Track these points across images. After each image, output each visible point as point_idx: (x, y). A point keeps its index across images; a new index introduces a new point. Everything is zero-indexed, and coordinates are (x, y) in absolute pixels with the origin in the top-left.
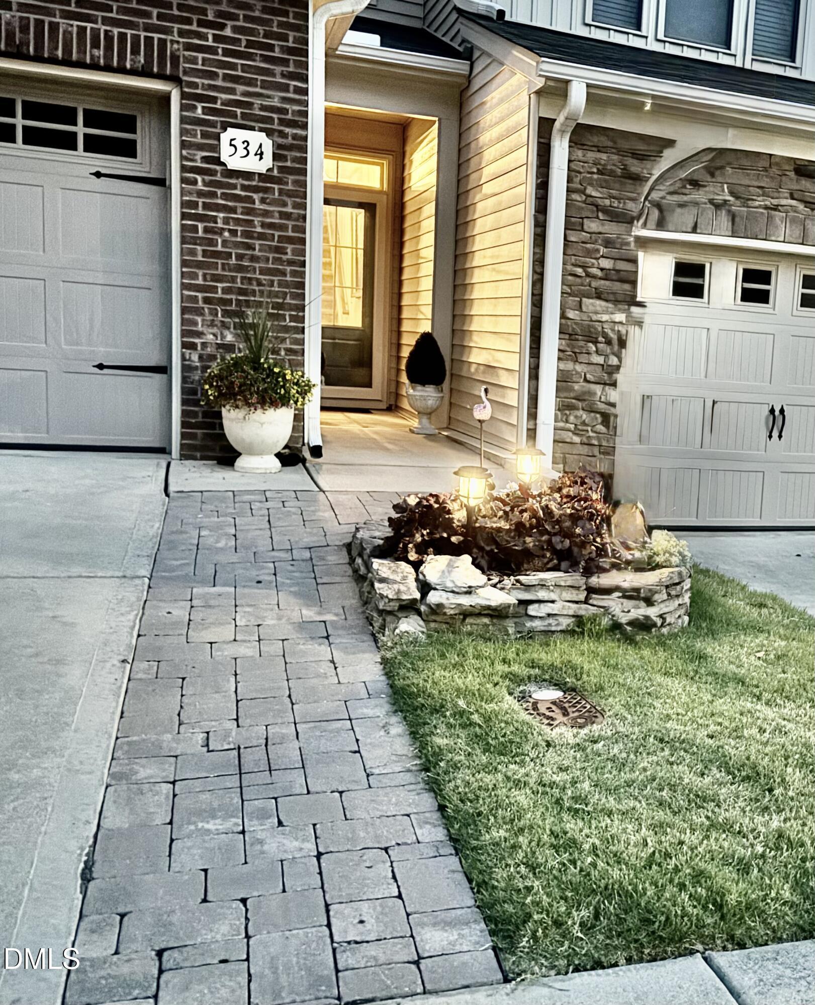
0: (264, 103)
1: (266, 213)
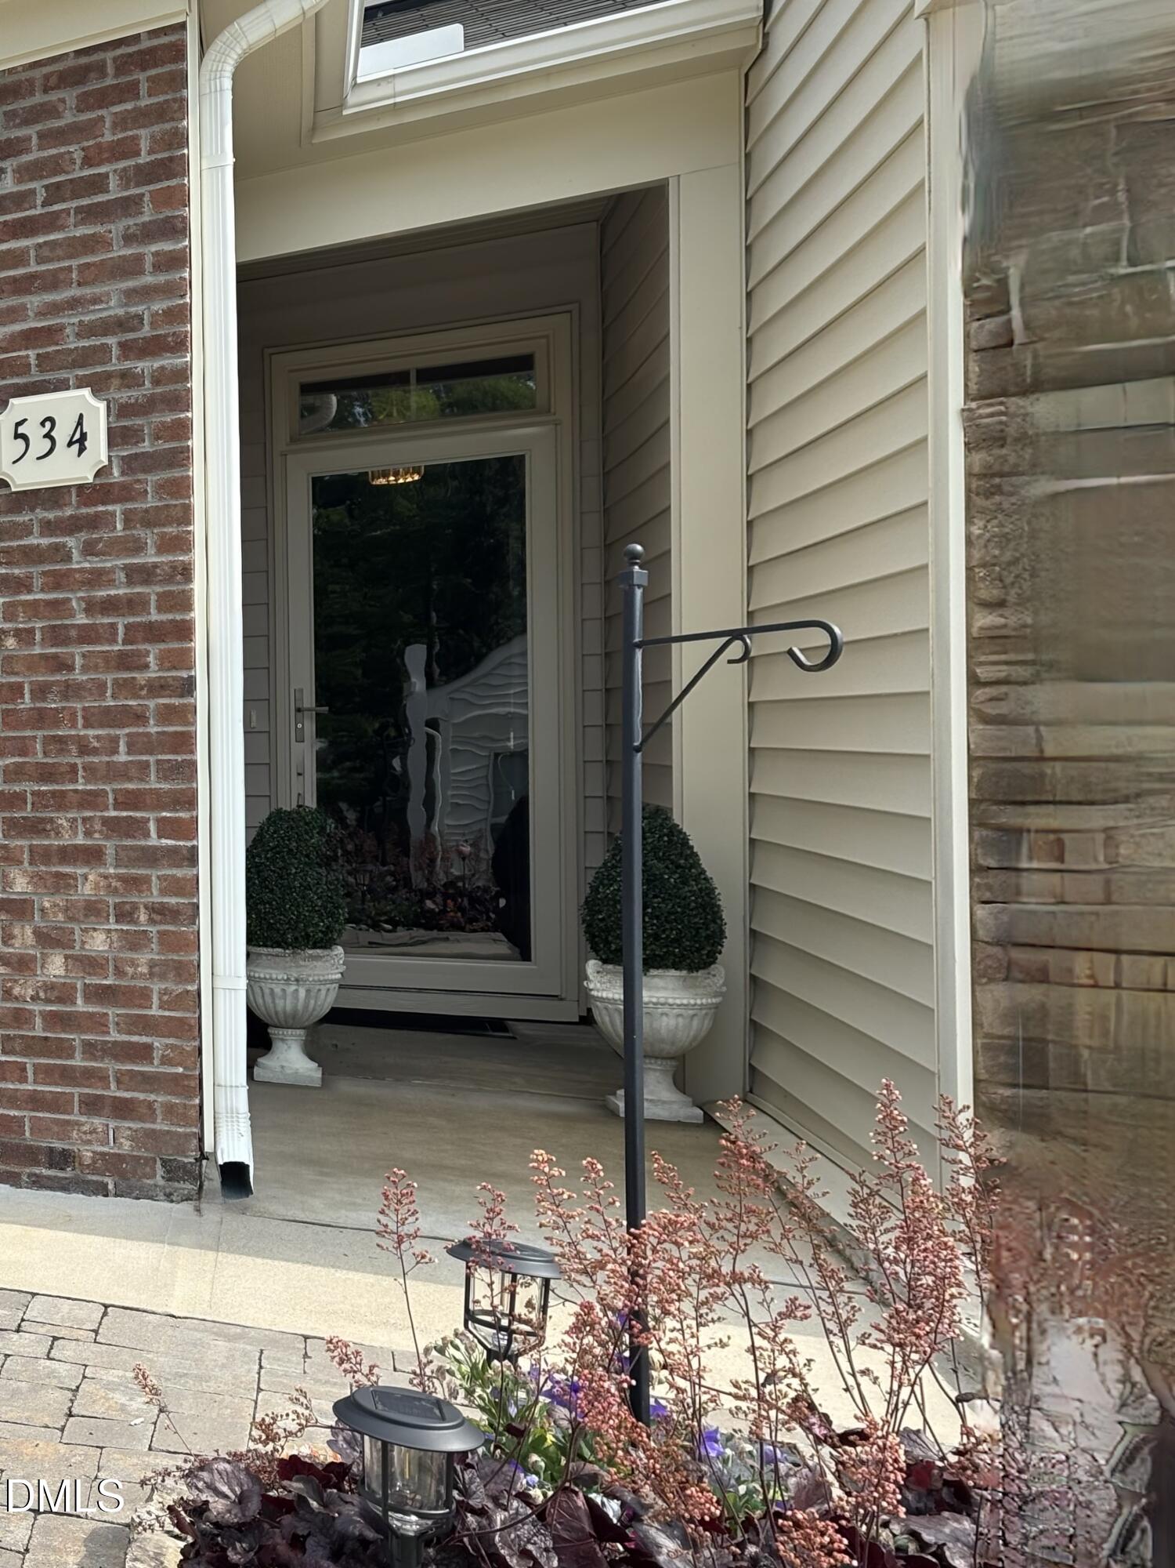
0: (86, 319)
1: (97, 578)
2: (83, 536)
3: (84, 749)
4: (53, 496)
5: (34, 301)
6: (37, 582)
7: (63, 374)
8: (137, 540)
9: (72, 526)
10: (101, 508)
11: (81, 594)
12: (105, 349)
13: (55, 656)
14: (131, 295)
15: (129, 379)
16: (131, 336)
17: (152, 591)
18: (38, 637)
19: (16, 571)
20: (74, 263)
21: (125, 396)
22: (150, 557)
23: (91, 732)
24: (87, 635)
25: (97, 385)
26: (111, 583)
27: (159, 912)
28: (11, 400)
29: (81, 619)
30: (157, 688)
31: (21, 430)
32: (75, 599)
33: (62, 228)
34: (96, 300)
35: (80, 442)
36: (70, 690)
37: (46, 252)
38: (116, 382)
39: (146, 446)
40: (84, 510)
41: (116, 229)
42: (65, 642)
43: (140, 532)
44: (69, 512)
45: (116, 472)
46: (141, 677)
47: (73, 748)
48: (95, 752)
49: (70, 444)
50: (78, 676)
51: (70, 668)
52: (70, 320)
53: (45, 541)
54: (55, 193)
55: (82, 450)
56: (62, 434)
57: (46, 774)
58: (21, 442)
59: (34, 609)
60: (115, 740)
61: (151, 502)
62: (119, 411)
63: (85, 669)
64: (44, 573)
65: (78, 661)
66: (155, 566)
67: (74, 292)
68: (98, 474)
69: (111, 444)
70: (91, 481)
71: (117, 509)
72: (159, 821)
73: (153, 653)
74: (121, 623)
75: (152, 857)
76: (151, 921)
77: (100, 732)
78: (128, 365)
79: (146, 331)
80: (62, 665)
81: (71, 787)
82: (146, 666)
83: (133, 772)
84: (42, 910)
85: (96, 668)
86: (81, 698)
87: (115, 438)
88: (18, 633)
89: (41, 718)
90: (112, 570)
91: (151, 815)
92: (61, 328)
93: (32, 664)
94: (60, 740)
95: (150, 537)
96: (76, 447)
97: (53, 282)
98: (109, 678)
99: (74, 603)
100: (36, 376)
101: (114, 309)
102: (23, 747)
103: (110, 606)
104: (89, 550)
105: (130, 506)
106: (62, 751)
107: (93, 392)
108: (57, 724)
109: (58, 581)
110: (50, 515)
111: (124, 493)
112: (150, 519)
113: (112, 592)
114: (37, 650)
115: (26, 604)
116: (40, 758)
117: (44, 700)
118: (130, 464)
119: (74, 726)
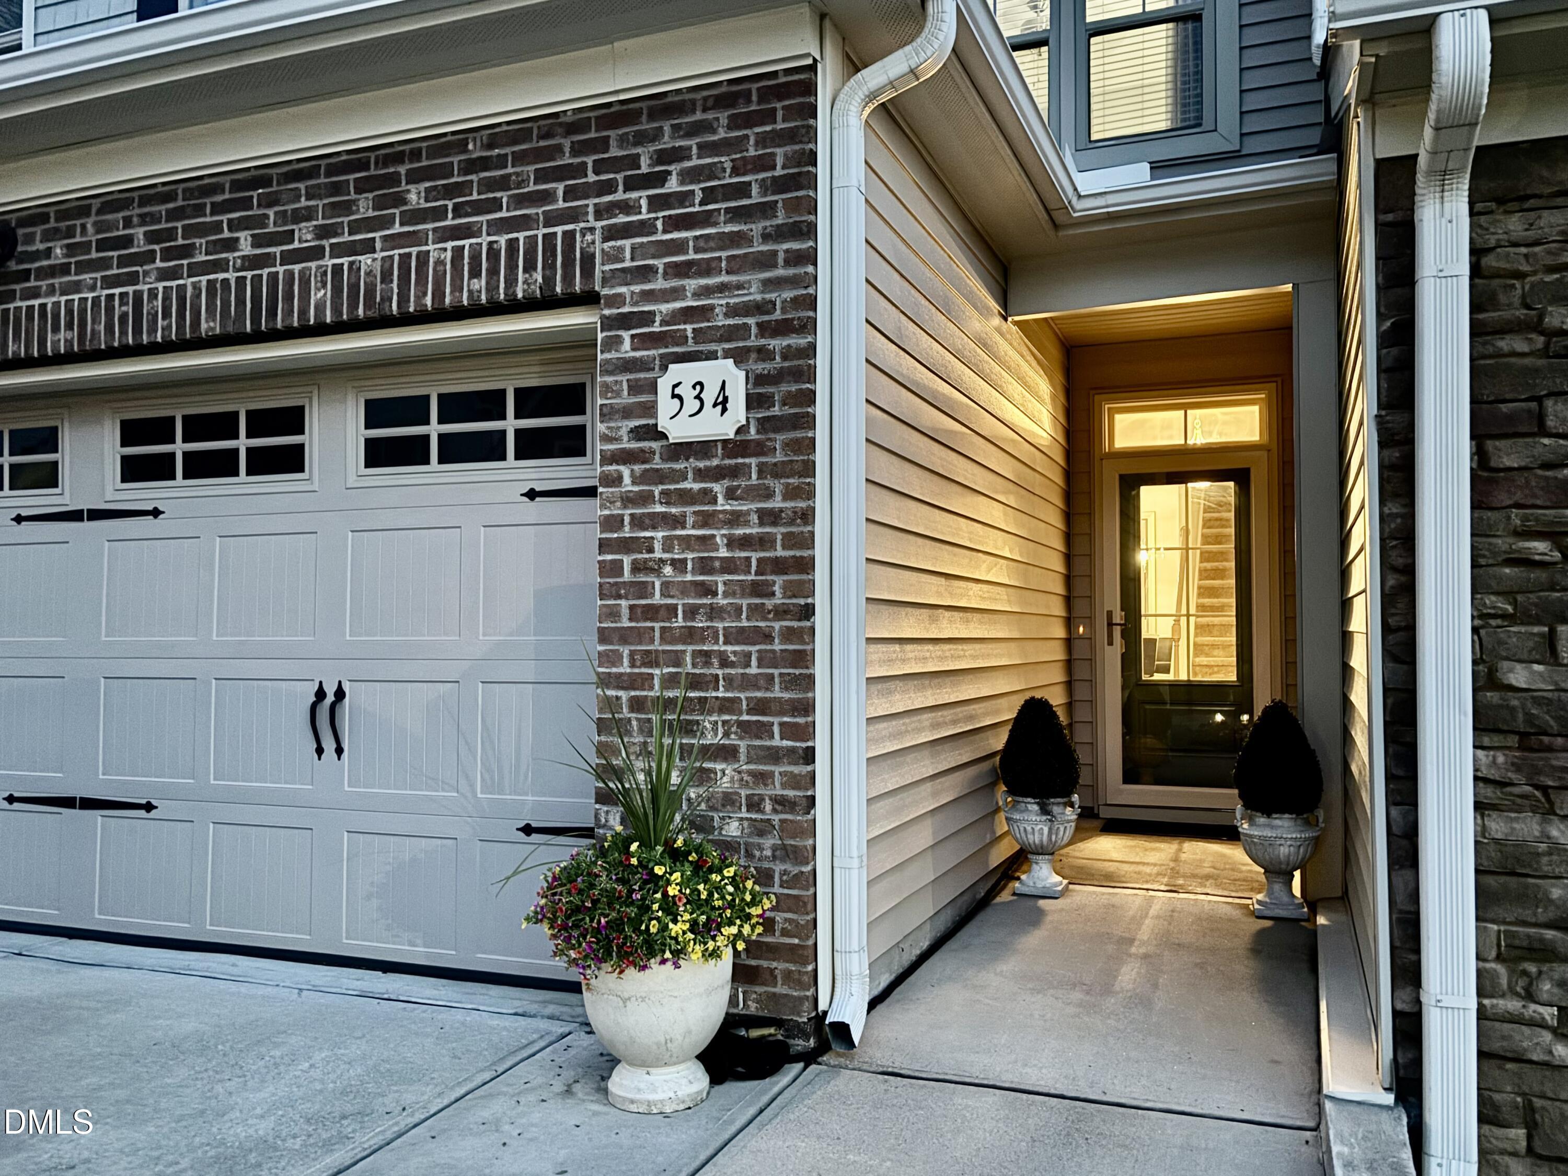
0: (732, 301)
1: (736, 519)
2: (726, 483)
3: (725, 663)
4: (702, 448)
5: (692, 284)
6: (690, 520)
7: (713, 347)
8: (768, 488)
9: (717, 474)
10: (740, 460)
11: (724, 532)
12: (746, 327)
13: (702, 583)
14: (768, 284)
15: (764, 354)
16: (766, 318)
17: (779, 532)
18: (690, 566)
19: (674, 510)
20: (724, 254)
21: (761, 367)
22: (777, 503)
23: (729, 648)
24: (728, 566)
25: (739, 356)
26: (747, 523)
27: (781, 803)
28: (671, 366)
29: (723, 553)
30: (781, 613)
31: (677, 391)
32: (720, 535)
33: (715, 224)
34: (740, 286)
35: (723, 403)
36: (714, 612)
37: (702, 244)
38: (753, 356)
39: (776, 410)
40: (727, 462)
41: (756, 228)
42: (711, 571)
43: (769, 482)
44: (715, 462)
45: (753, 431)
46: (769, 603)
47: (715, 661)
48: (732, 665)
49: (715, 405)
50: (721, 601)
51: (715, 594)
52: (719, 302)
53: (696, 486)
54: (710, 195)
55: (724, 410)
56: (710, 396)
57: (695, 682)
58: (677, 401)
59: (687, 543)
60: (748, 655)
61: (779, 457)
62: (757, 379)
63: (726, 595)
64: (694, 512)
65: (721, 588)
66: (781, 510)
67: (724, 278)
68: (739, 431)
69: (749, 407)
70: (732, 436)
71: (753, 461)
72: (781, 724)
73: (779, 582)
74: (754, 556)
75: (774, 756)
76: (775, 811)
77: (737, 648)
78: (763, 341)
79: (778, 315)
80: (708, 590)
81: (714, 694)
82: (773, 594)
83: (762, 682)
84: (689, 800)
85: (734, 594)
86: (723, 619)
87: (752, 402)
88: (674, 562)
89: (690, 635)
90: (748, 512)
91: (776, 720)
92: (712, 308)
93: (685, 590)
94: (707, 654)
95: (778, 486)
96: (719, 408)
97: (706, 269)
98: (745, 602)
99: (718, 539)
100: (691, 347)
101: (755, 295)
102: (677, 659)
103: (745, 542)
104: (730, 494)
105: (763, 459)
106: (707, 664)
107: (736, 363)
108: (703, 641)
109: (706, 520)
110: (701, 465)
111: (759, 449)
112: (777, 471)
113: (748, 531)
114: (689, 577)
115: (679, 538)
116: (689, 669)
117: (693, 620)
118: (765, 424)
119: (717, 642)
